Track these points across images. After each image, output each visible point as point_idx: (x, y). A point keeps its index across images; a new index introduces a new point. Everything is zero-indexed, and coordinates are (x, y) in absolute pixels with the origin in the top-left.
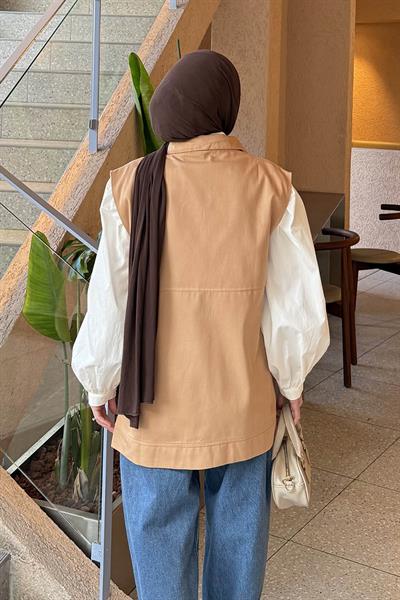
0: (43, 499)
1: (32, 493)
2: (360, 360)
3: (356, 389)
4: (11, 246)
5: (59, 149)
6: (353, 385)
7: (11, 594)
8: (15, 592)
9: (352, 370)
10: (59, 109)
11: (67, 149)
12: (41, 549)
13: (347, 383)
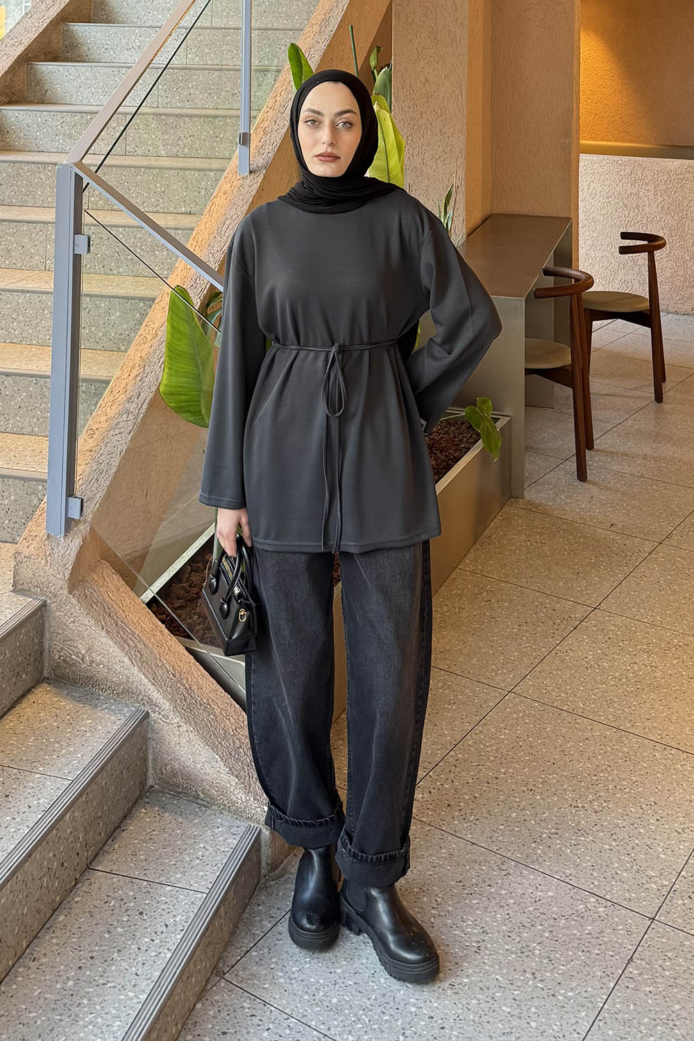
0: (189, 637)
1: (174, 629)
2: (597, 443)
3: (594, 484)
4: (142, 299)
5: (200, 170)
6: (589, 477)
7: (150, 764)
8: (155, 760)
9: (587, 458)
10: (199, 116)
11: (211, 170)
12: (189, 706)
13: (582, 475)
